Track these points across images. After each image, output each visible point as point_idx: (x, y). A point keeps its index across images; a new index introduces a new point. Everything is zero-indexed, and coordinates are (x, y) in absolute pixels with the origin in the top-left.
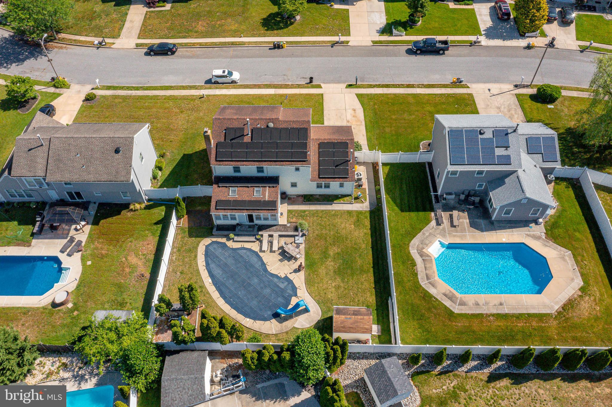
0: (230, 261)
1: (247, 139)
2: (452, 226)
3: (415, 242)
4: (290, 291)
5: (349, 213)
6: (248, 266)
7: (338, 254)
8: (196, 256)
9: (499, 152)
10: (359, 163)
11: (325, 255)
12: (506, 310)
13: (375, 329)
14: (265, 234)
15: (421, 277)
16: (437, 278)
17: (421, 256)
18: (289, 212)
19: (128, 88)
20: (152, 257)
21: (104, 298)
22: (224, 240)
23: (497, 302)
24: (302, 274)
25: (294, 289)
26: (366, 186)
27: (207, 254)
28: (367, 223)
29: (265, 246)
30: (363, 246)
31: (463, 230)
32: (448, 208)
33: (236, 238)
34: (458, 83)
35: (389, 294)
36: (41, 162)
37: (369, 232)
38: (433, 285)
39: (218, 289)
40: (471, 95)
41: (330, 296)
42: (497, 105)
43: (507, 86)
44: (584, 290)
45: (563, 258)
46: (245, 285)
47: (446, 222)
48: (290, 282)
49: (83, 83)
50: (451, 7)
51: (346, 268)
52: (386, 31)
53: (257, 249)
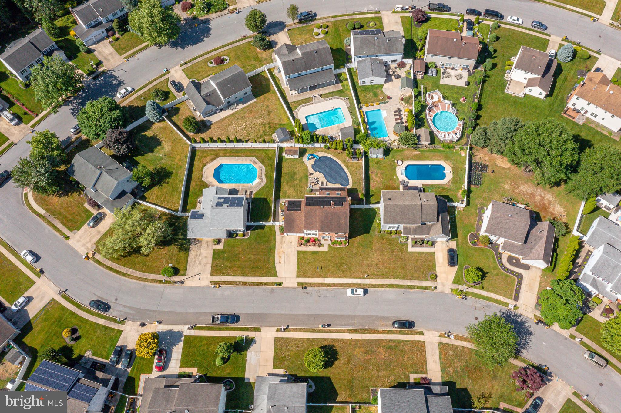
0: (338, 178)
2: (246, 191)
3: (263, 184)
4: (314, 166)
6: (331, 176)
7: (295, 180)
8: (353, 180)
11: (300, 180)
12: (236, 158)
13: (284, 154)
15: (264, 171)
16: (258, 169)
17: (262, 178)
20: (371, 181)
22: (343, 187)
23: (239, 161)
24: (310, 173)
26: (280, 210)
27: (348, 181)
28: (281, 193)
29: (325, 183)
30: (284, 183)
31: (242, 189)
35: (277, 164)
37: (282, 189)
39: (342, 167)
40: (212, 275)
41: (299, 165)
42: (200, 267)
43: (188, 283)
44: (205, 165)
45: (207, 177)
46: (331, 169)
47: (248, 193)
48: (314, 170)
49: (444, 294)
50: (196, 369)
51: (292, 175)
52: (249, 342)
53: (328, 183)
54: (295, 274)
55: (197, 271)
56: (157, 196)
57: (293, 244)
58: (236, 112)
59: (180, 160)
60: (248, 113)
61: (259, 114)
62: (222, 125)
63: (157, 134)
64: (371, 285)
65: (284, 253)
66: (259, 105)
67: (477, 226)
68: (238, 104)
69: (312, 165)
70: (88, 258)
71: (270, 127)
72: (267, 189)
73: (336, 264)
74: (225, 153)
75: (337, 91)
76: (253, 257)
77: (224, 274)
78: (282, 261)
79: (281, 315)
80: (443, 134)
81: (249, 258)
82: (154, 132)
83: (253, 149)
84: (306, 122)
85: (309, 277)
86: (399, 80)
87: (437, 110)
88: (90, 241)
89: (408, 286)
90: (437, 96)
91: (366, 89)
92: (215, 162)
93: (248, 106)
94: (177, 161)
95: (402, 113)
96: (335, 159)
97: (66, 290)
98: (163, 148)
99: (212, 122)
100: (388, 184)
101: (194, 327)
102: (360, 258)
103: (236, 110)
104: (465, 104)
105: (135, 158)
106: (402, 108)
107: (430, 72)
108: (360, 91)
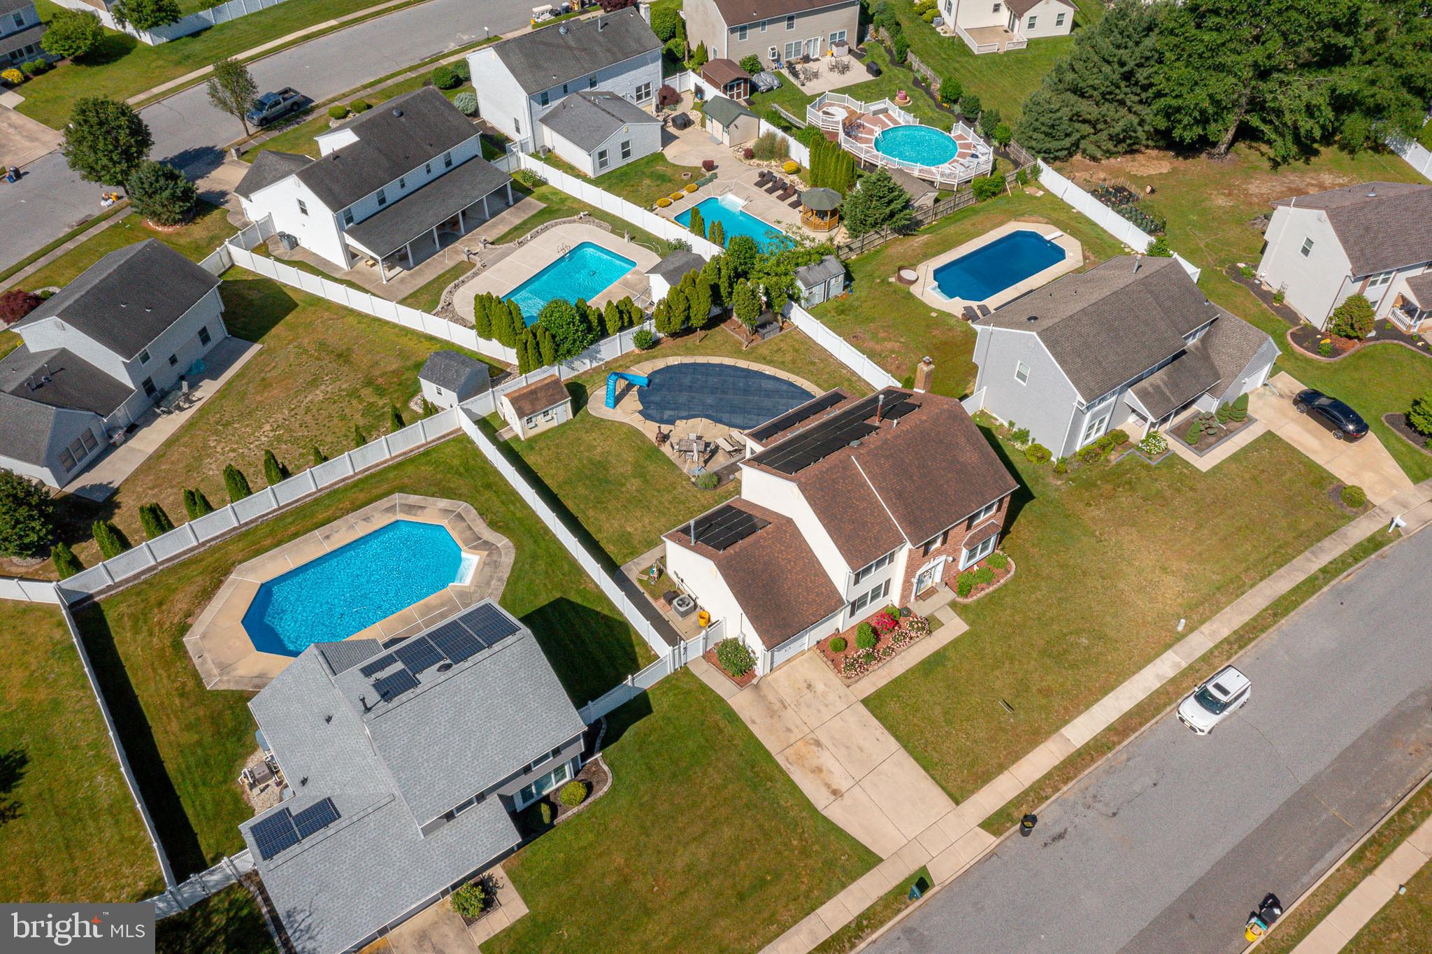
3: (508, 558)
5: (652, 544)
7: (623, 485)
8: (818, 385)
11: (642, 475)
12: (317, 535)
15: (472, 514)
17: (486, 543)
19: (1342, 564)
23: (337, 536)
26: (659, 603)
28: (610, 548)
30: (591, 513)
37: (597, 536)
41: (596, 435)
44: (184, 629)
45: (224, 668)
51: (597, 475)
54: (939, 799)
57: (820, 687)
58: (200, 411)
60: (259, 392)
61: (303, 378)
62: (168, 470)
64: (1226, 647)
65: (818, 744)
66: (285, 354)
67: (1278, 312)
68: (194, 386)
69: (640, 412)
71: (381, 392)
72: (542, 566)
76: (702, 853)
78: (842, 784)
81: (690, 868)
83: (367, 478)
85: (1001, 768)
87: (871, 135)
89: (1324, 570)
90: (836, 108)
92: (224, 593)
93: (239, 377)
94: (14, 695)
95: (780, 179)
96: (701, 360)
99: (116, 485)
100: (935, 341)
103: (198, 405)
104: (915, 106)
106: (769, 173)
107: (760, 81)
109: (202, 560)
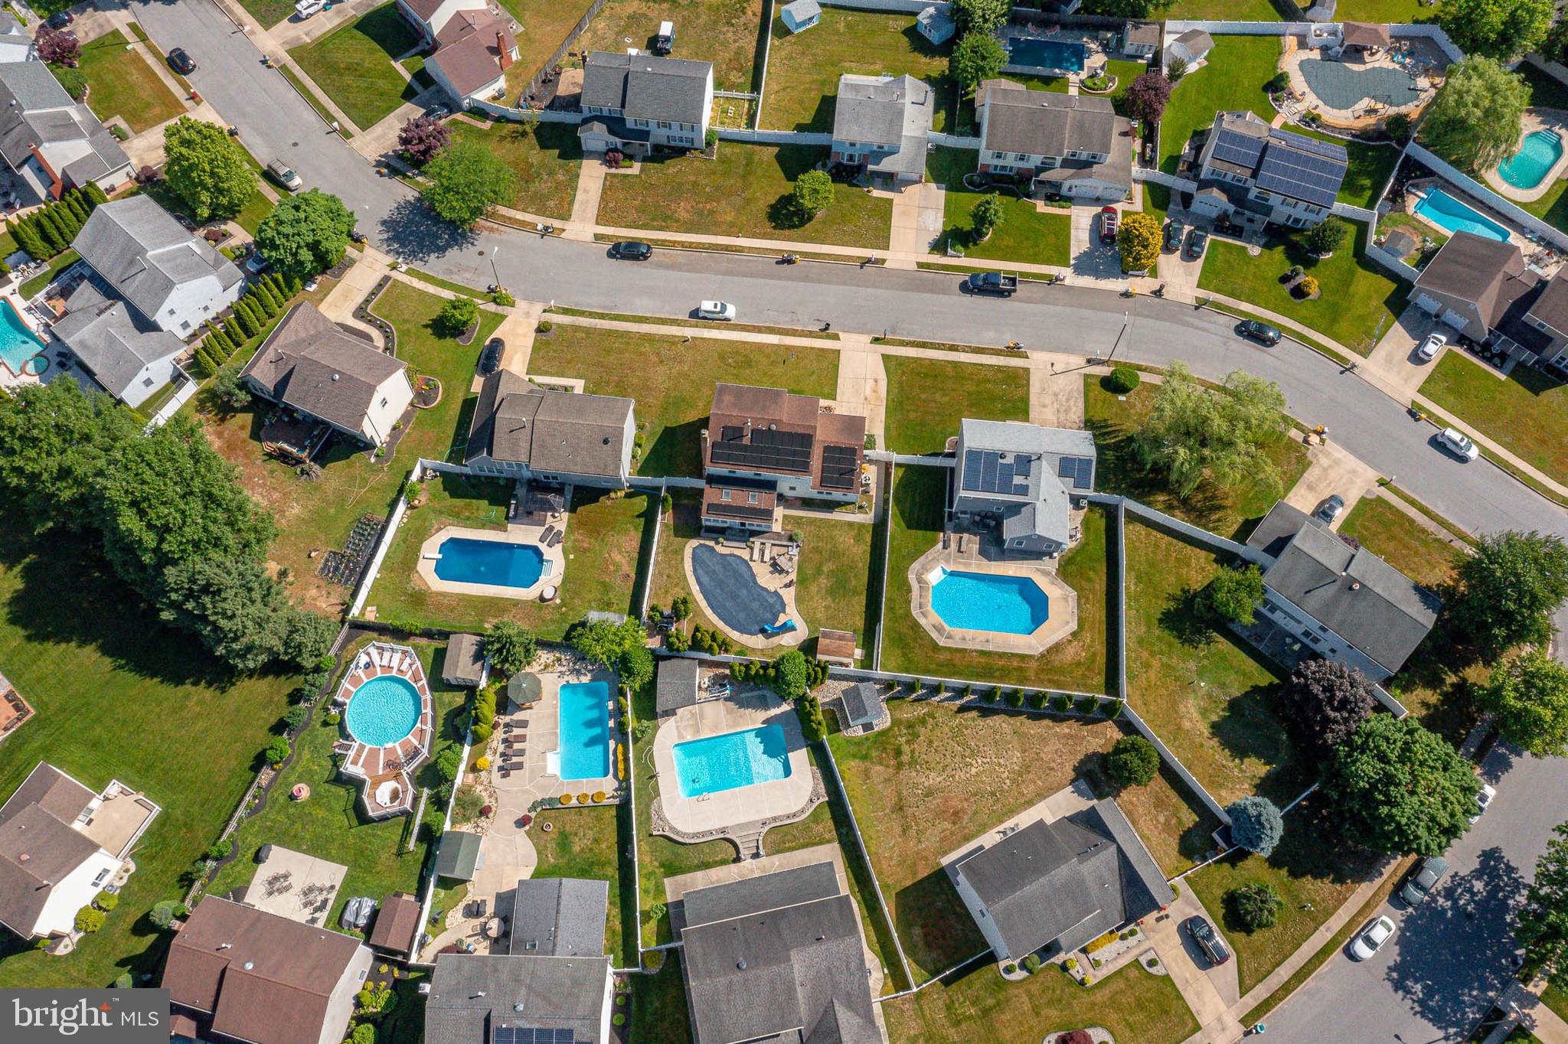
0: (718, 568)
1: (746, 441)
2: (959, 551)
3: (916, 566)
4: (778, 607)
5: (851, 524)
6: (737, 575)
7: (833, 571)
8: (683, 559)
9: (1018, 480)
10: (871, 462)
11: (819, 571)
12: (990, 648)
13: (858, 653)
14: (757, 542)
15: (914, 605)
16: (930, 608)
17: (919, 582)
18: (785, 517)
19: (591, 315)
20: (636, 555)
21: (591, 596)
22: (712, 543)
23: (983, 638)
24: (792, 589)
25: (783, 606)
26: (873, 492)
27: (694, 558)
28: (868, 538)
29: (756, 556)
30: (861, 565)
31: (970, 557)
32: (959, 529)
33: (726, 543)
34: (1014, 351)
35: (878, 621)
36: (524, 445)
37: (869, 549)
38: (924, 615)
39: (706, 598)
40: (1027, 370)
41: (818, 616)
42: (1056, 389)
43: (1077, 361)
44: (1074, 634)
45: (1066, 599)
46: (734, 596)
47: (953, 545)
48: (780, 597)
49: (530, 298)
50: (1039, 210)
51: (839, 588)
52: (939, 246)
53: (747, 558)
54: (843, 356)
55: (1061, 380)
56: (1188, 565)
58: (1002, 822)
59: (1147, 666)
60: (963, 810)
61: (935, 802)
62: (1040, 778)
63: (1231, 764)
65: (866, 399)
66: (931, 841)
67: (409, 422)
68: (998, 846)
70: (1319, 433)
71: (898, 753)
72: (904, 552)
73: (750, 366)
74: (1021, 669)
75: (683, 873)
76: (938, 396)
77: (1000, 369)
78: (871, 383)
79: (874, 286)
80: (404, 667)
82: (1241, 771)
84: (790, 755)
85: (812, 348)
86: (473, 894)
87: (393, 750)
88: (1325, 470)
89: (603, 318)
90: (381, 798)
91: (586, 870)
92: (1048, 642)
93: (967, 839)
94: (1155, 663)
95: (499, 762)
96: (721, 624)
97: (1342, 373)
98: (1204, 712)
99: (1070, 789)
101: (1053, 280)
102: (694, 377)
103: (1001, 828)
104: (300, 780)
105: (1276, 681)
106: (496, 775)
107: (366, 911)
108: (609, 863)
109: (1050, 681)
